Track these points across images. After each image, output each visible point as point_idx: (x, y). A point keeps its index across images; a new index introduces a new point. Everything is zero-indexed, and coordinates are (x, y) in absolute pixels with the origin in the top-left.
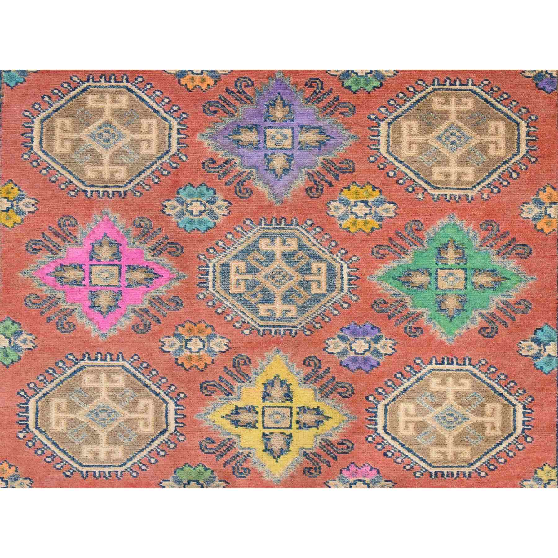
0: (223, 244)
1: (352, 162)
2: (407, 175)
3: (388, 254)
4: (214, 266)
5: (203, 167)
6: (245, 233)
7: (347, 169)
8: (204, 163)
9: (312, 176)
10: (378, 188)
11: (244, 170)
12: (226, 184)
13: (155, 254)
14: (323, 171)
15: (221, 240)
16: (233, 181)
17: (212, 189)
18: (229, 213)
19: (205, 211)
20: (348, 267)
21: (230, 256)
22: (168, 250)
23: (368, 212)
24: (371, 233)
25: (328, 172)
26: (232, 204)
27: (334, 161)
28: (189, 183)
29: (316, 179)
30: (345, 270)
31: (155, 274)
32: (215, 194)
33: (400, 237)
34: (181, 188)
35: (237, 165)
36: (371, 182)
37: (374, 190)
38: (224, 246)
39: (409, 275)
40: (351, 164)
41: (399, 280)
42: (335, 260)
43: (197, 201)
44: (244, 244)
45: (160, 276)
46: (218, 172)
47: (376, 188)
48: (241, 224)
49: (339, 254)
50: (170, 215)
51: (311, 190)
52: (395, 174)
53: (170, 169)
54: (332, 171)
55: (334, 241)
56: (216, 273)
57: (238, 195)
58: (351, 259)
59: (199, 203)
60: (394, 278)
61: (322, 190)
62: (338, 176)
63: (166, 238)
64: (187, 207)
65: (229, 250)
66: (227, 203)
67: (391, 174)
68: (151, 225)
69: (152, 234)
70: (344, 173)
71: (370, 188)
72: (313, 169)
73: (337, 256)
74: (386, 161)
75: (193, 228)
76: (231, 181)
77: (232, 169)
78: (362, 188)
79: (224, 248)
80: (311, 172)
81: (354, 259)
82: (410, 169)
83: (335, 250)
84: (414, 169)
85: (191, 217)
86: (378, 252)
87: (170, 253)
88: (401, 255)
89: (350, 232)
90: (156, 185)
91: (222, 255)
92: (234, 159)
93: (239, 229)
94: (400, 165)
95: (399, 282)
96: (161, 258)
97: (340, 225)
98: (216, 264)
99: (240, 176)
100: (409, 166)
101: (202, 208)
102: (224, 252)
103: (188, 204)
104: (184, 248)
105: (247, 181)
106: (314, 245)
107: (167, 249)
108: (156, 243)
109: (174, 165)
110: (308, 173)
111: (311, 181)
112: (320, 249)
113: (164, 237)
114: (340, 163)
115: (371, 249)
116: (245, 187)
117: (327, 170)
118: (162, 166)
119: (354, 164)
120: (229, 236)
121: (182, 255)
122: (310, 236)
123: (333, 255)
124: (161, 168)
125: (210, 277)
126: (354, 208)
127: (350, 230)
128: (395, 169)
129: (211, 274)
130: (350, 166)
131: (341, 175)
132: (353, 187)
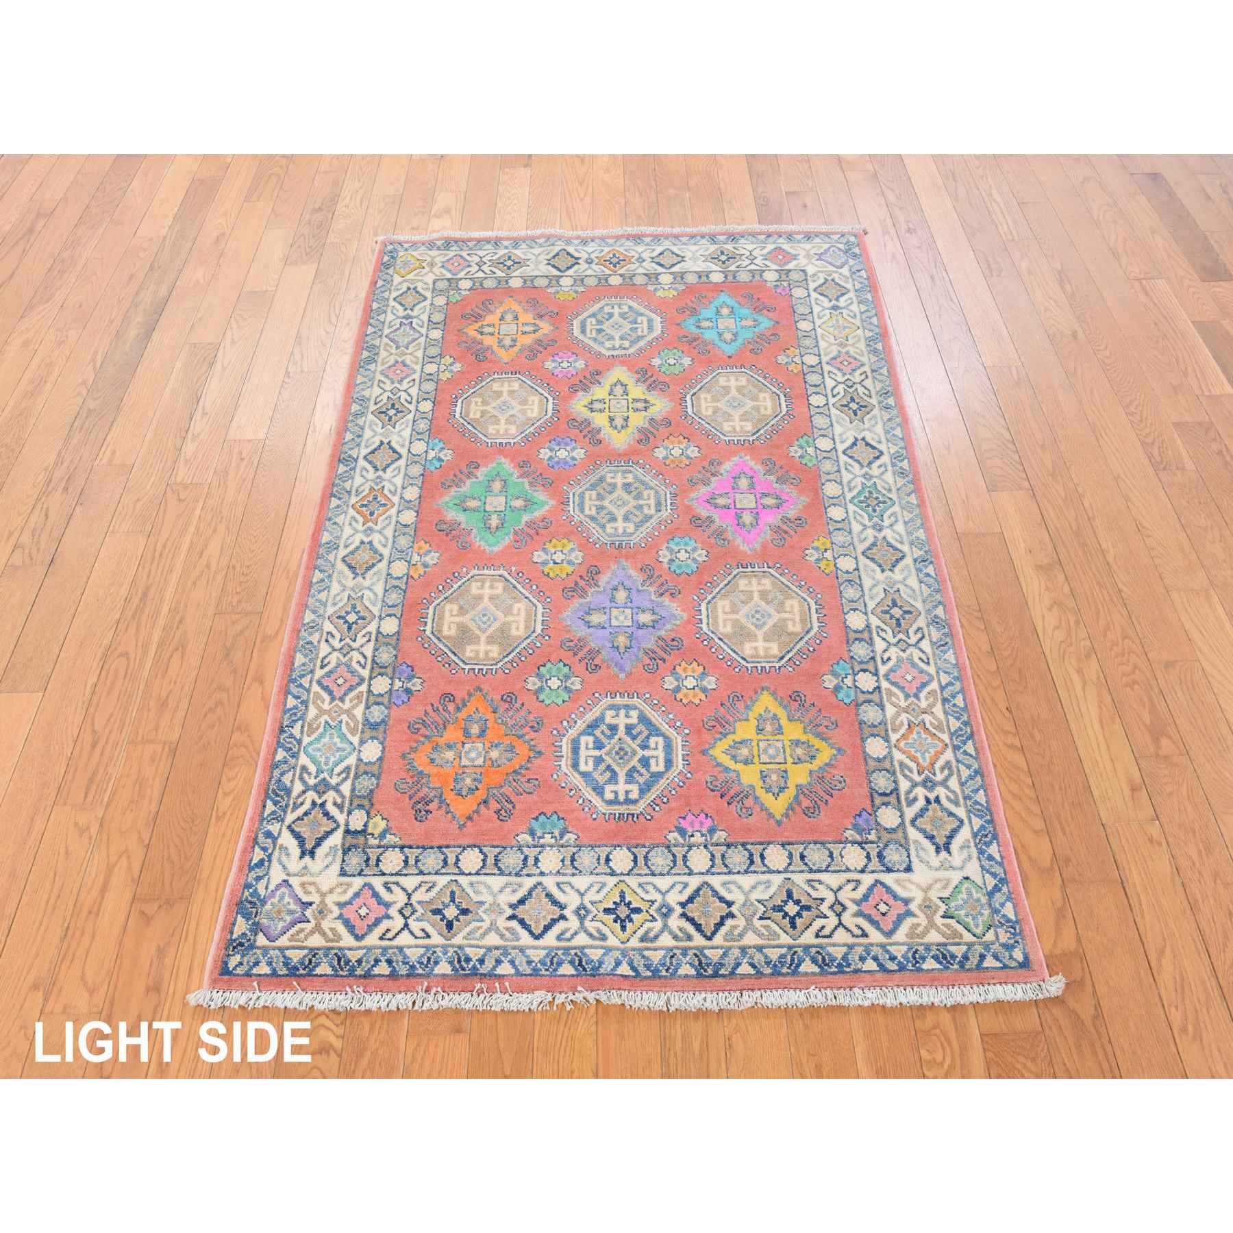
0: (661, 527)
2: (523, 587)
3: (540, 522)
5: (679, 590)
6: (645, 536)
7: (569, 591)
8: (679, 593)
9: (595, 585)
10: (545, 575)
11: (648, 588)
12: (661, 576)
13: (711, 518)
14: (587, 588)
15: (663, 530)
17: (672, 572)
18: (658, 552)
19: (676, 553)
20: (569, 511)
23: (553, 555)
24: (551, 539)
26: (656, 559)
27: (578, 597)
28: (689, 576)
29: (592, 582)
30: (571, 509)
31: (709, 503)
32: (669, 567)
33: (531, 536)
34: (696, 572)
35: (653, 593)
36: (550, 580)
37: (549, 573)
39: (526, 506)
40: (565, 595)
41: (533, 502)
42: (579, 517)
43: (682, 561)
44: (646, 527)
45: (705, 501)
46: (668, 586)
48: (648, 544)
50: (702, 549)
51: (596, 572)
53: (705, 587)
54: (580, 589)
55: (579, 531)
56: (665, 505)
57: (652, 567)
58: (567, 517)
60: (536, 503)
61: (588, 573)
64: (689, 556)
65: (656, 522)
66: (660, 560)
67: (534, 587)
68: (716, 541)
69: (714, 534)
70: (571, 588)
71: (552, 575)
73: (577, 520)
74: (538, 599)
75: (684, 539)
76: (657, 579)
77: (657, 589)
78: (558, 575)
79: (661, 524)
80: (596, 588)
81: (564, 518)
82: (520, 592)
83: (578, 525)
84: (517, 592)
85: (686, 548)
86: (547, 523)
87: (700, 519)
88: (531, 521)
90: (715, 574)
91: (661, 518)
92: (656, 597)
93: (650, 540)
94: (528, 595)
96: (706, 515)
97: (574, 545)
98: (665, 511)
99: (651, 583)
100: (520, 595)
101: (678, 555)
102: (660, 521)
104: (689, 523)
105: (645, 579)
106: (594, 528)
107: (702, 522)
108: (710, 527)
109: (702, 591)
111: (596, 580)
112: (589, 525)
113: (705, 531)
114: (574, 596)
115: (552, 525)
116: (647, 574)
117: (584, 590)
118: (712, 590)
120: (657, 534)
121: (691, 518)
122: (597, 535)
123: (580, 521)
125: (669, 502)
126: (564, 559)
127: (567, 541)
128: (531, 592)
131: (573, 585)
132: (564, 576)
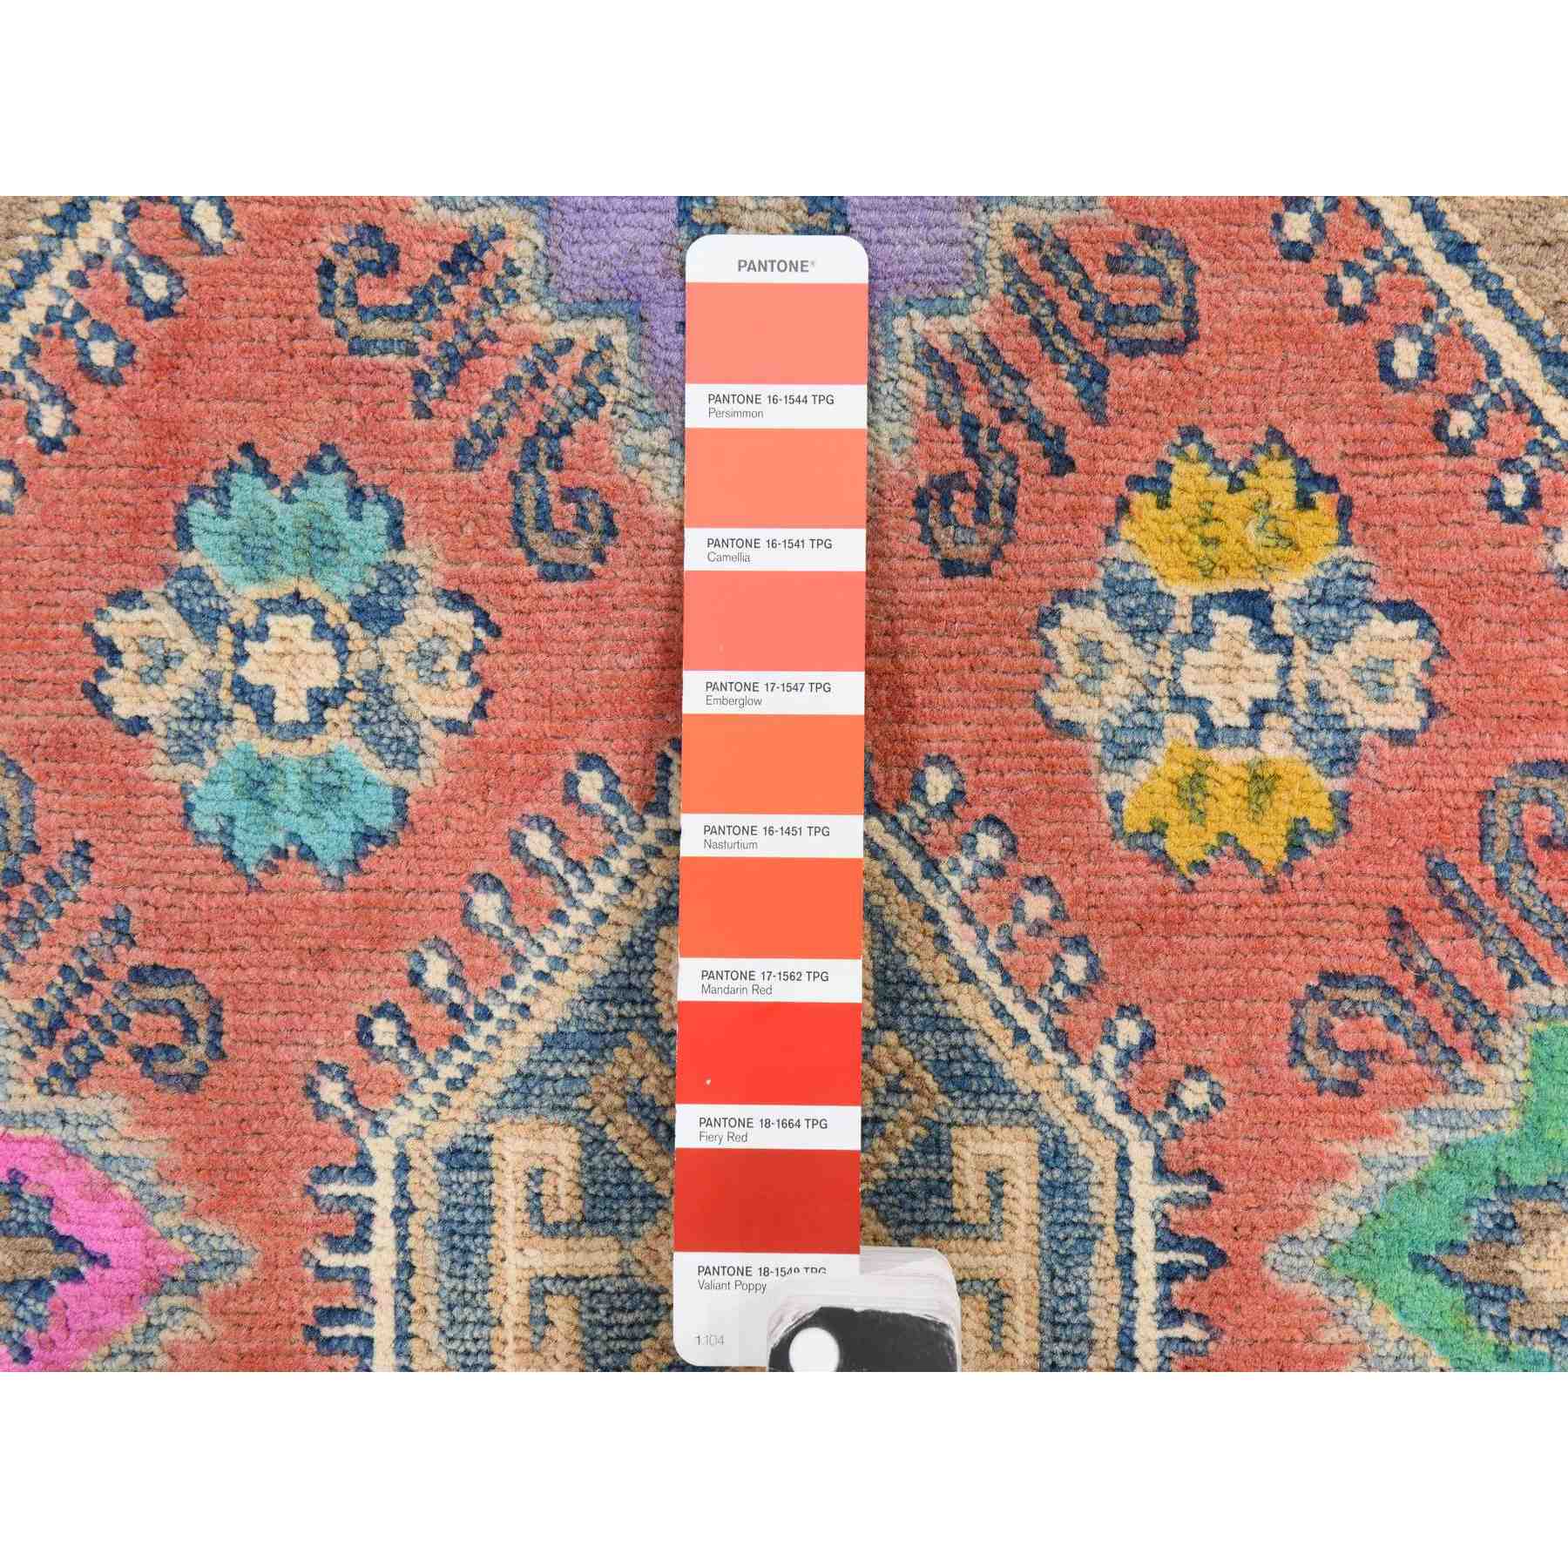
0: (453, 979)
1: (1182, 252)
2: (1494, 365)
3: (1385, 1054)
4: (403, 1164)
5: (327, 308)
6: (574, 881)
7: (1150, 315)
8: (328, 269)
9: (951, 374)
10: (1331, 483)
11: (560, 331)
12: (464, 456)
13: (55, 1069)
14: (1018, 345)
15: (442, 947)
16: (500, 432)
17: (384, 500)
18: (479, 710)
19: (345, 688)
20: (1162, 1170)
21: (490, 1080)
22: (134, 1037)
23: (1271, 691)
24: (1288, 868)
25: (1048, 345)
26: (496, 632)
27: (1081, 251)
28: (247, 448)
29: (977, 404)
30: (1147, 1191)
31: (63, 1242)
32: (399, 543)
33: (1450, 901)
34: (197, 493)
35: (522, 283)
36: (1293, 435)
37: (1305, 503)
38: (456, 996)
39: (1504, 1227)
40: (1175, 272)
41: (1447, 1275)
42: (1085, 1105)
43: (296, 602)
44: (567, 978)
45: (93, 1259)
46: (412, 350)
47: (1316, 478)
48: (549, 802)
49: (1109, 1055)
50: (138, 725)
51: (946, 502)
52: (1428, 363)
53: (132, 325)
54: (1064, 332)
55: (1079, 943)
56: (414, 1222)
57: (531, 553)
58: (1173, 1098)
59: (306, 622)
60: (1420, 1262)
61: (1008, 503)
62: (1100, 376)
63: (119, 927)
64: (241, 657)
65: (488, 1028)
66: (466, 617)
67: (1406, 358)
68: (28, 815)
69: (39, 892)
70: (1135, 349)
71: (1278, 479)
72: (956, 322)
73: (1096, 1067)
74: (1377, 241)
75: (279, 839)
76: (489, 425)
77: (493, 322)
78: (1236, 485)
79: (455, 1011)
80: (944, 343)
81: (1195, 1094)
82: (1513, 314)
83: (1083, 1020)
84: (1536, 314)
85: (265, 746)
86: (1326, 1040)
87: (143, 1055)
88: (1453, 1056)
89: (1164, 861)
90: (54, 468)
91: (448, 1071)
92: (501, 235)
93: (539, 844)
94: (1452, 279)
95: (1449, 1293)
96: (90, 1104)
97: (1115, 800)
98: (412, 1147)
99: (539, 381)
100: (1509, 283)
101: (326, 674)
102: (458, 1043)
103: (240, 633)
104: (228, 1018)
105: (580, 424)
106: (968, 976)
107: (125, 1024)
108: (65, 970)
109: (156, 287)
110: (929, 355)
111: (946, 424)
112: (1000, 1012)
113: (105, 921)
114: (1114, 265)
115: (1288, 1011)
116: (569, 478)
117: (1036, 326)
118: (84, 297)
119: (1191, 270)
120: (487, 907)
121: (217, 1076)
122: (941, 904)
123: (1076, 1061)
124: (81, 312)
125: (380, 1261)
126: (1191, 654)
127: (1169, 845)
128: (1427, 313)
129: (383, 1233)
130: (1168, 292)
131: (1125, 374)
132: (1188, 476)
